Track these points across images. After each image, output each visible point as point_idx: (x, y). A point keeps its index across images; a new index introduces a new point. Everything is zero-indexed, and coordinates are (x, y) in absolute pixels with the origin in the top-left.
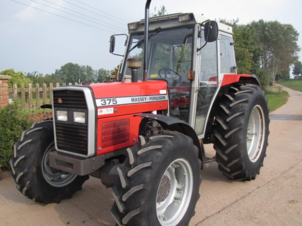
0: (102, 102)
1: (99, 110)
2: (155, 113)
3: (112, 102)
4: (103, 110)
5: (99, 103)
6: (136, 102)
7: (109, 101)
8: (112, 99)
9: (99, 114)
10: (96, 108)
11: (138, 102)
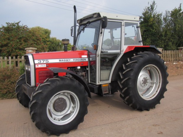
0: (39, 62)
1: (36, 65)
2: (79, 68)
3: (45, 61)
4: (39, 65)
5: (36, 62)
6: (63, 62)
7: (43, 61)
8: (45, 60)
9: (36, 67)
10: (35, 64)
11: (64, 62)
